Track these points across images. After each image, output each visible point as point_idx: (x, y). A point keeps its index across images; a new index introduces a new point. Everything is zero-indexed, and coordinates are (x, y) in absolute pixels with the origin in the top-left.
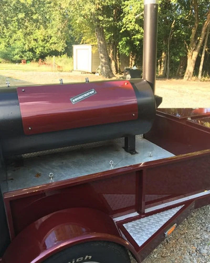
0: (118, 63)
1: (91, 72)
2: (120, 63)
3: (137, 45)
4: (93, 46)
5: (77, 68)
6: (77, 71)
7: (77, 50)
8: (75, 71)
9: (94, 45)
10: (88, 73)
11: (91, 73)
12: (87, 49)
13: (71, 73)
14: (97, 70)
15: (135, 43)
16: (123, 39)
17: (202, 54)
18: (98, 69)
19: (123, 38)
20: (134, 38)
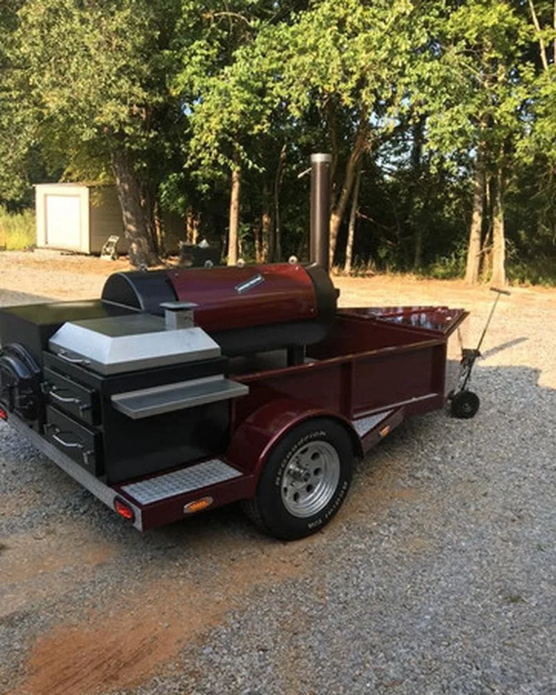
0: (158, 232)
1: (88, 252)
2: (163, 233)
3: (204, 191)
4: (93, 189)
5: (47, 243)
6: (47, 248)
7: (46, 196)
8: (42, 248)
9: (94, 187)
10: (79, 254)
11: (86, 255)
12: (77, 196)
13: (31, 254)
14: (104, 247)
15: (199, 188)
16: (170, 177)
17: (349, 220)
18: (107, 246)
19: (170, 174)
20: (196, 176)
